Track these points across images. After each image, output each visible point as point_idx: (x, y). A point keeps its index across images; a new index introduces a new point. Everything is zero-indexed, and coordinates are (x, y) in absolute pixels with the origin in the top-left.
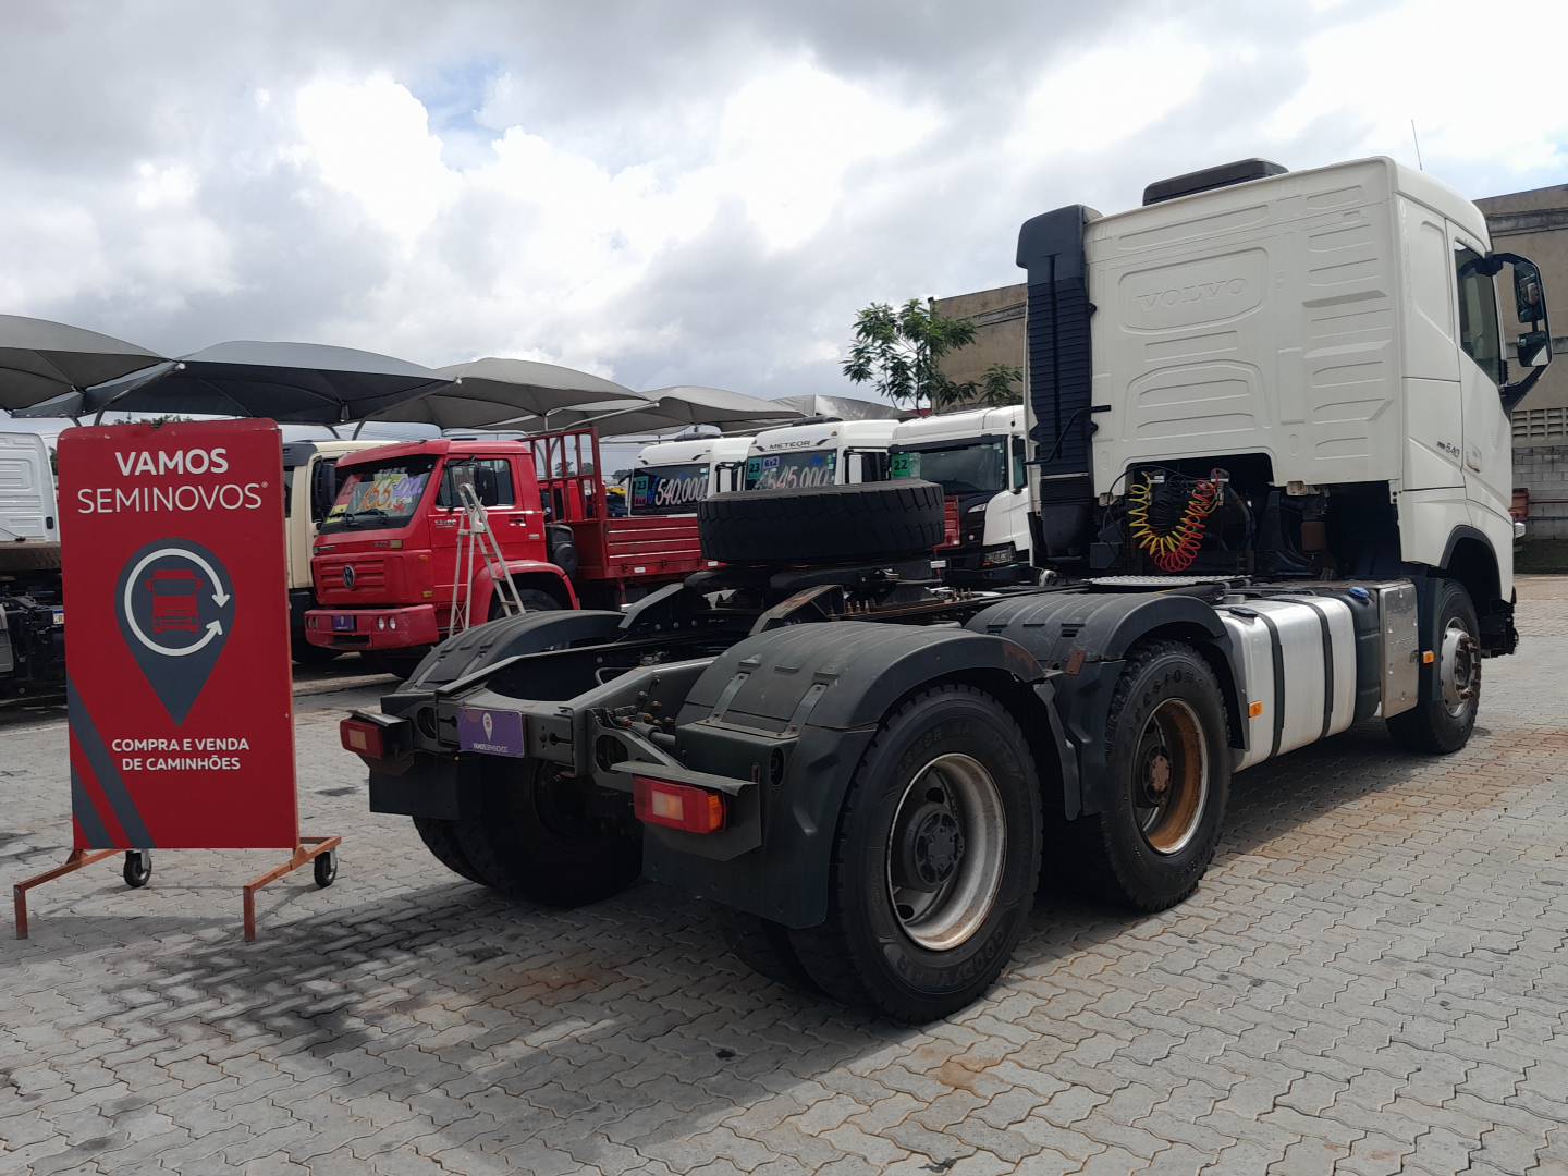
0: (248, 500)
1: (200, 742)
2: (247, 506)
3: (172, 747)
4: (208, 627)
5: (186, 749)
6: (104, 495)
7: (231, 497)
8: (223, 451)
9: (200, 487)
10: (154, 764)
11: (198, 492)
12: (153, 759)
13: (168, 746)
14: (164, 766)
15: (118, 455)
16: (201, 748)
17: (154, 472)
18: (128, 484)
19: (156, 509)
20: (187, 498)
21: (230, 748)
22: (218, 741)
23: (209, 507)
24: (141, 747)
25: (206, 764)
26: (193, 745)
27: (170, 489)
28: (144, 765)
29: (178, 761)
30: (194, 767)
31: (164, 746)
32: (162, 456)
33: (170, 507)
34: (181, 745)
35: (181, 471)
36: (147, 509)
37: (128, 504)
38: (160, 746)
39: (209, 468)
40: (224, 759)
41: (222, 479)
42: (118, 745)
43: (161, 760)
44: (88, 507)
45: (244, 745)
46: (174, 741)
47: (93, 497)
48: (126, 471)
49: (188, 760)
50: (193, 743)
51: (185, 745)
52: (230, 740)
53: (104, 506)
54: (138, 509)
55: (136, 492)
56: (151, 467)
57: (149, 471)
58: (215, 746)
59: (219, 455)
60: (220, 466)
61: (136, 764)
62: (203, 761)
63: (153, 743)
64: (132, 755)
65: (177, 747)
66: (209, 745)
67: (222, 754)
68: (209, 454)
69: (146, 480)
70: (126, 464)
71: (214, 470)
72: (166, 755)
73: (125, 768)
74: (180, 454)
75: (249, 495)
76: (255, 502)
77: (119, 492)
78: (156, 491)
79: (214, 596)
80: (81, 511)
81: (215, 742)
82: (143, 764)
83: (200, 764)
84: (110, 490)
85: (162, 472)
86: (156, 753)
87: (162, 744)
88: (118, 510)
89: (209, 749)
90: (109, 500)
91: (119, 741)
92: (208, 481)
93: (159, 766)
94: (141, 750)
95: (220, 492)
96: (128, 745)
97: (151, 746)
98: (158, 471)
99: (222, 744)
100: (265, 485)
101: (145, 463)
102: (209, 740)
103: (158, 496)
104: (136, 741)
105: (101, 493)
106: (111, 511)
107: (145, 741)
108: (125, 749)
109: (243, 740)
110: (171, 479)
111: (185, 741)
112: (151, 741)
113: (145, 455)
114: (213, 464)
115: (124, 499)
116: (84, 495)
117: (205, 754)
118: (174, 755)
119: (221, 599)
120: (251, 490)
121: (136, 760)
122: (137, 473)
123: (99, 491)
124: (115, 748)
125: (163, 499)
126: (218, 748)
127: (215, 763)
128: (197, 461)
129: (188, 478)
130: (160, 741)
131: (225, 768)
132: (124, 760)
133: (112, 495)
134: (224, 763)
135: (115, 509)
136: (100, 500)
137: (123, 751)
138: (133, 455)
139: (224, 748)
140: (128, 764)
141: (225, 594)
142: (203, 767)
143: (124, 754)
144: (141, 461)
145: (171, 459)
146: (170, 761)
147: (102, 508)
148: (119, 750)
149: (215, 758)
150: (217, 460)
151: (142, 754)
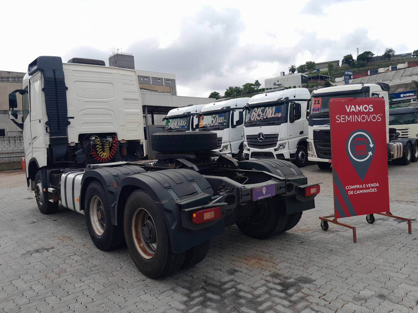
0: (378, 119)
1: (367, 185)
2: (378, 120)
3: (361, 187)
4: (369, 153)
5: (364, 187)
6: (343, 117)
7: (374, 118)
8: (372, 106)
11: (366, 117)
12: (356, 191)
13: (360, 187)
15: (346, 106)
16: (367, 187)
17: (355, 111)
18: (349, 114)
19: (356, 121)
20: (363, 118)
23: (369, 121)
25: (369, 191)
26: (366, 186)
27: (359, 116)
28: (354, 193)
29: (362, 191)
32: (357, 107)
33: (359, 121)
34: (363, 186)
35: (362, 111)
36: (354, 121)
37: (349, 120)
38: (358, 187)
39: (369, 110)
40: (373, 189)
41: (372, 113)
42: (347, 188)
43: (358, 191)
44: (339, 120)
45: (378, 185)
46: (361, 185)
47: (340, 118)
48: (348, 111)
49: (365, 190)
50: (366, 185)
51: (364, 186)
53: (343, 120)
55: (351, 116)
56: (354, 110)
58: (371, 186)
59: (371, 107)
60: (371, 110)
61: (352, 193)
62: (368, 190)
63: (356, 186)
64: (351, 190)
65: (362, 187)
66: (369, 185)
67: (373, 188)
68: (368, 106)
69: (353, 113)
71: (370, 111)
73: (349, 194)
74: (361, 106)
76: (380, 119)
77: (346, 117)
78: (356, 116)
79: (370, 145)
80: (337, 122)
81: (371, 185)
82: (354, 192)
83: (367, 191)
84: (344, 116)
85: (357, 111)
86: (357, 189)
87: (358, 186)
88: (346, 121)
89: (369, 187)
90: (344, 119)
92: (369, 113)
93: (358, 192)
94: (353, 188)
95: (371, 116)
97: (355, 187)
98: (356, 111)
99: (373, 185)
100: (382, 115)
101: (353, 108)
104: (352, 186)
106: (344, 122)
109: (378, 184)
110: (359, 113)
111: (364, 185)
112: (355, 186)
113: (353, 106)
114: (370, 109)
115: (348, 118)
117: (369, 188)
118: (361, 189)
119: (372, 145)
120: (379, 116)
121: (352, 191)
122: (351, 111)
123: (341, 116)
125: (358, 118)
128: (366, 108)
129: (364, 113)
130: (358, 185)
131: (373, 191)
132: (349, 192)
133: (345, 117)
134: (373, 190)
135: (345, 121)
136: (342, 119)
137: (349, 189)
138: (350, 106)
139: (373, 186)
140: (350, 193)
141: (373, 144)
142: (368, 191)
143: (349, 190)
144: (352, 108)
145: (359, 107)
146: (360, 191)
147: (342, 121)
148: (347, 189)
149: (371, 189)
150: (370, 108)
151: (353, 190)
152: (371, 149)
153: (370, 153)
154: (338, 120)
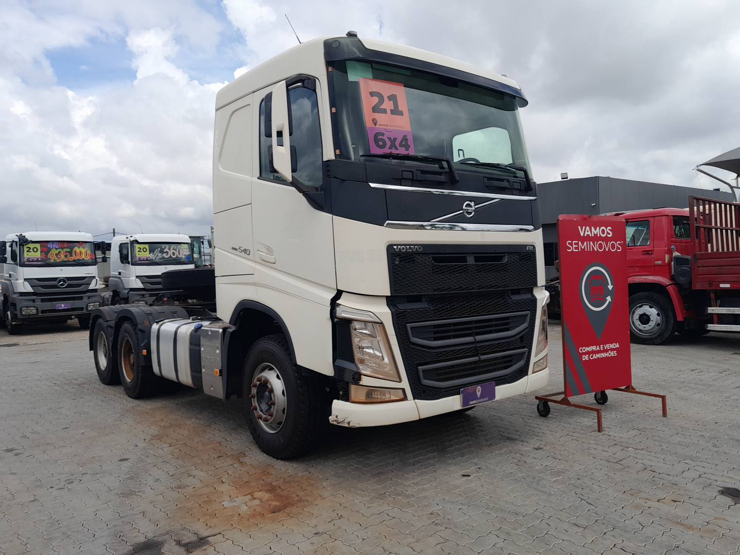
0: (618, 248)
1: (605, 346)
2: (618, 250)
4: (607, 299)
5: (601, 349)
6: (575, 244)
7: (613, 246)
8: (610, 228)
10: (592, 357)
11: (604, 244)
12: (592, 355)
13: (596, 349)
14: (595, 357)
15: (579, 227)
17: (591, 235)
18: (583, 240)
19: (591, 250)
20: (601, 246)
22: (610, 345)
23: (607, 250)
26: (604, 348)
27: (596, 242)
28: (589, 358)
29: (599, 354)
30: (604, 356)
32: (593, 229)
33: (596, 250)
35: (598, 236)
36: (589, 250)
37: (583, 248)
40: (612, 352)
41: (611, 239)
42: (581, 350)
43: (594, 355)
45: (618, 346)
46: (598, 347)
48: (582, 234)
49: (602, 354)
50: (603, 346)
51: (601, 347)
52: (614, 344)
53: (576, 248)
54: (586, 250)
55: (585, 243)
56: (589, 233)
58: (610, 347)
60: (610, 234)
61: (586, 357)
64: (585, 354)
65: (599, 349)
66: (608, 347)
67: (612, 350)
68: (606, 229)
69: (588, 238)
70: (582, 231)
71: (608, 236)
73: (583, 360)
74: (598, 228)
76: (620, 249)
77: (580, 243)
78: (591, 243)
79: (608, 286)
80: (568, 250)
82: (589, 356)
83: (606, 355)
84: (577, 242)
85: (593, 235)
86: (594, 352)
87: (594, 348)
88: (580, 250)
90: (576, 246)
92: (606, 239)
94: (588, 351)
95: (610, 244)
96: (584, 350)
97: (591, 349)
99: (612, 346)
100: (623, 242)
101: (588, 231)
102: (607, 345)
104: (587, 348)
105: (575, 243)
106: (577, 250)
107: (589, 347)
109: (618, 344)
110: (596, 238)
112: (591, 347)
113: (588, 228)
114: (608, 233)
115: (582, 245)
116: (569, 243)
117: (606, 351)
118: (598, 352)
119: (610, 287)
120: (619, 244)
121: (587, 355)
122: (585, 235)
123: (574, 242)
125: (593, 246)
127: (610, 354)
128: (603, 232)
129: (601, 238)
130: (594, 346)
132: (583, 356)
133: (578, 244)
134: (612, 354)
136: (574, 246)
137: (583, 352)
138: (584, 227)
140: (584, 358)
141: (612, 285)
143: (583, 354)
144: (586, 231)
145: (595, 230)
146: (597, 355)
148: (581, 352)
149: (610, 352)
150: (608, 231)
151: (588, 353)
152: (609, 293)
153: (609, 299)
154: (570, 249)
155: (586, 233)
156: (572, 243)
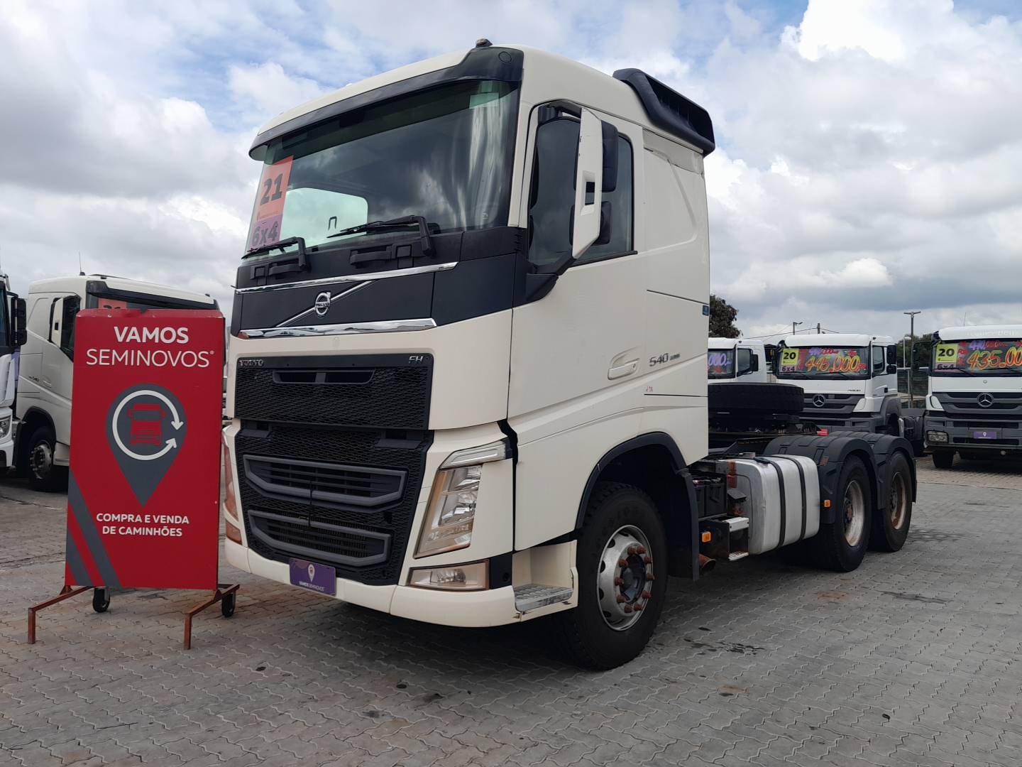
0: (200, 362)
1: (156, 518)
2: (199, 365)
3: (137, 520)
4: (167, 442)
5: (146, 521)
6: (104, 354)
7: (189, 359)
8: (186, 329)
9: (169, 352)
10: (124, 531)
11: (167, 355)
12: (123, 528)
13: (134, 520)
14: (131, 532)
15: (116, 329)
16: (156, 521)
17: (139, 341)
18: (121, 347)
19: (138, 364)
20: (160, 358)
21: (176, 522)
22: (168, 517)
23: (174, 365)
24: (116, 519)
25: (159, 532)
26: (152, 519)
27: (149, 352)
29: (140, 529)
30: (151, 534)
31: (132, 519)
32: (145, 331)
33: (148, 363)
34: (143, 519)
35: (157, 341)
36: (132, 364)
37: (120, 360)
38: (129, 519)
39: (176, 340)
40: (172, 529)
41: (184, 347)
42: (101, 517)
43: (129, 528)
44: (93, 361)
45: (186, 520)
46: (139, 516)
47: (97, 355)
48: (120, 339)
49: (147, 529)
51: (146, 519)
52: (176, 517)
53: (104, 360)
54: (126, 364)
55: (126, 352)
56: (137, 337)
57: (136, 340)
58: (166, 521)
59: (183, 332)
60: (183, 339)
61: (112, 530)
62: (157, 530)
63: (124, 517)
64: (110, 524)
65: (140, 520)
66: (162, 519)
67: (170, 525)
68: (176, 331)
69: (133, 345)
70: (121, 335)
71: (179, 341)
72: (132, 525)
73: (104, 533)
74: (157, 329)
75: (201, 359)
76: (205, 363)
77: (114, 352)
78: (139, 352)
80: (88, 363)
81: (166, 518)
82: (117, 531)
83: (155, 532)
84: (108, 350)
85: (144, 341)
86: (126, 524)
87: (130, 518)
88: (113, 364)
89: (162, 522)
90: (108, 357)
91: (101, 514)
92: (175, 348)
93: (127, 532)
94: (116, 521)
95: (181, 356)
96: (107, 517)
97: (123, 519)
98: (141, 339)
99: (171, 519)
100: (212, 352)
101: (134, 334)
102: (162, 516)
103: (140, 356)
104: (113, 515)
105: (103, 352)
106: (108, 364)
107: (119, 515)
108: (106, 520)
109: (186, 517)
110: (150, 345)
111: (146, 516)
112: (123, 515)
113: (134, 329)
114: (178, 337)
115: (118, 357)
116: (91, 353)
117: (159, 526)
118: (138, 525)
119: (177, 424)
120: (203, 355)
121: (112, 527)
122: (128, 340)
123: (101, 351)
124: (98, 520)
125: (145, 360)
126: (168, 522)
127: (165, 532)
129: (161, 345)
130: (129, 515)
131: (171, 535)
132: (104, 527)
133: (110, 354)
134: (171, 532)
135: (111, 362)
136: (101, 357)
137: (104, 521)
138: (126, 329)
139: (172, 522)
140: (106, 530)
141: (180, 422)
142: (157, 534)
143: (104, 523)
144: (132, 333)
145: (151, 332)
146: (135, 529)
147: (102, 362)
148: (101, 520)
149: (165, 528)
150: (181, 335)
152: (173, 433)
153: (172, 443)
155: (130, 337)
156: (98, 352)
